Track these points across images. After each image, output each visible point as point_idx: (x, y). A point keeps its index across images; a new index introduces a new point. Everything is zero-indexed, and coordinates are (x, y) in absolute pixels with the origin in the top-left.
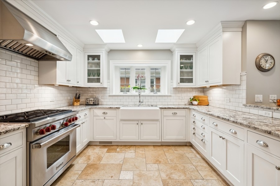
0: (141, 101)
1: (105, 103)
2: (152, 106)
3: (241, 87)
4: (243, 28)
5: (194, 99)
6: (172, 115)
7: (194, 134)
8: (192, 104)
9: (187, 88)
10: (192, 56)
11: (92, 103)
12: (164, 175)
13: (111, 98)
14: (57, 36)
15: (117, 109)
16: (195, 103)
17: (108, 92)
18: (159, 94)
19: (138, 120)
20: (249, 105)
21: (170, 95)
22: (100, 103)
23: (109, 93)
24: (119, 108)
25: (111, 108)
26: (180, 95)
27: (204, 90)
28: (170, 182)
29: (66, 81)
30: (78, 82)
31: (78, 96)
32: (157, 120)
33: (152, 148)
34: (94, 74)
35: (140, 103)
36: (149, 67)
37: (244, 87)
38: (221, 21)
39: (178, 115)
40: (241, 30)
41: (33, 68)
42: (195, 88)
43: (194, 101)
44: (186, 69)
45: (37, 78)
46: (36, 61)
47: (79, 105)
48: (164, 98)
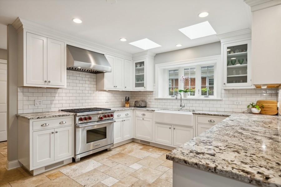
0: (183, 105)
1: (151, 106)
6: (208, 123)
8: (251, 112)
9: (247, 90)
10: (246, 45)
11: (139, 106)
12: (164, 177)
13: (156, 101)
14: (105, 55)
16: (255, 110)
18: (211, 97)
19: (171, 125)
21: (220, 98)
22: (148, 106)
23: (155, 96)
24: (154, 111)
25: (148, 110)
26: (235, 99)
28: (162, 182)
29: (113, 87)
30: (126, 87)
31: (127, 99)
32: (190, 127)
35: (181, 107)
39: (215, 123)
41: (92, 80)
43: (254, 107)
44: (233, 64)
45: (95, 86)
46: (95, 74)
47: (129, 106)
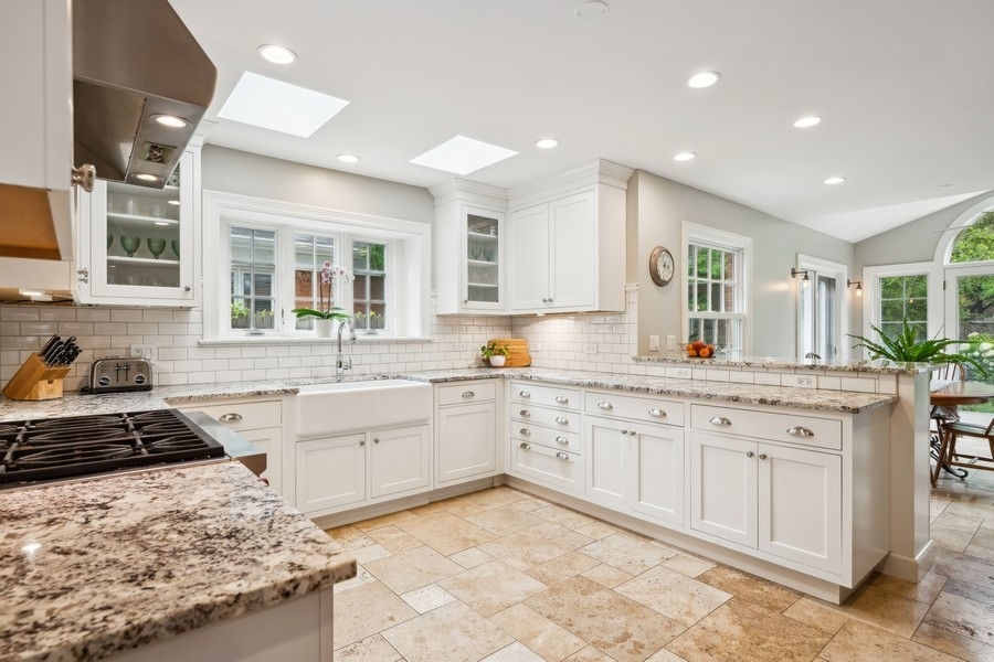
0: (345, 360)
2: (385, 377)
3: (626, 318)
4: (628, 182)
5: (493, 348)
6: (462, 400)
7: (524, 446)
8: (487, 364)
10: (495, 223)
12: (517, 563)
13: (209, 353)
15: (285, 398)
16: (499, 360)
17: (194, 328)
19: (362, 432)
20: (646, 358)
21: (428, 337)
24: (295, 392)
25: (259, 393)
26: (454, 337)
27: (513, 323)
28: (545, 570)
32: (422, 423)
33: (410, 517)
34: (129, 242)
35: (340, 370)
36: (350, 234)
37: (632, 317)
38: (601, 159)
39: (475, 398)
40: (625, 187)
42: (493, 317)
43: (496, 354)
47: (58, 393)
48: (411, 348)
